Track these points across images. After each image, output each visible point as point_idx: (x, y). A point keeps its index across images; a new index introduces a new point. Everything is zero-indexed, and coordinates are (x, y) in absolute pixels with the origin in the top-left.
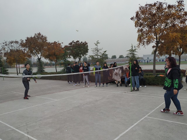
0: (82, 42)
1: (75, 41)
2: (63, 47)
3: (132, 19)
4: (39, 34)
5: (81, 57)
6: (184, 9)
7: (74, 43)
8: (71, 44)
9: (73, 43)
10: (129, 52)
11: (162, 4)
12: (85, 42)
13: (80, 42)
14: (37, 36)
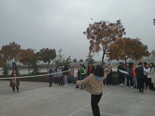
0: (51, 49)
1: (45, 49)
2: (35, 53)
3: (84, 33)
4: (14, 43)
5: (50, 61)
6: (122, 27)
7: (45, 50)
8: (42, 50)
9: (43, 50)
10: (87, 57)
11: (105, 23)
12: (54, 49)
13: (50, 49)
14: (12, 45)
